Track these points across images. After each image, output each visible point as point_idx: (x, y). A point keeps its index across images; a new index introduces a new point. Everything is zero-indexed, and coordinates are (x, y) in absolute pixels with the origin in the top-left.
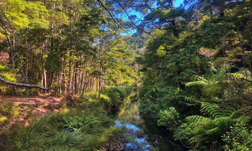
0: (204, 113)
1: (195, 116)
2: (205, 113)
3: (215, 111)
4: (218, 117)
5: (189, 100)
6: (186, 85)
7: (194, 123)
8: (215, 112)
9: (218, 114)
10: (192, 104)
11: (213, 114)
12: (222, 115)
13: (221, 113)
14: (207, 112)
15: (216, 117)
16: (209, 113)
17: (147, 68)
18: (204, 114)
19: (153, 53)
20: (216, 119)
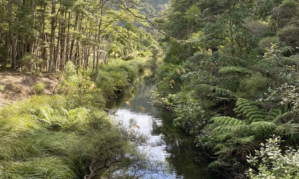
0: (238, 113)
1: (225, 117)
2: (240, 114)
3: (254, 112)
4: (256, 121)
5: (221, 92)
6: (220, 71)
7: (221, 127)
8: (253, 114)
9: (258, 117)
10: (224, 98)
11: (250, 116)
12: (263, 118)
13: (262, 116)
14: (242, 112)
15: (253, 120)
16: (245, 114)
17: (171, 37)
18: (238, 115)
19: (181, 15)
20: (253, 123)
